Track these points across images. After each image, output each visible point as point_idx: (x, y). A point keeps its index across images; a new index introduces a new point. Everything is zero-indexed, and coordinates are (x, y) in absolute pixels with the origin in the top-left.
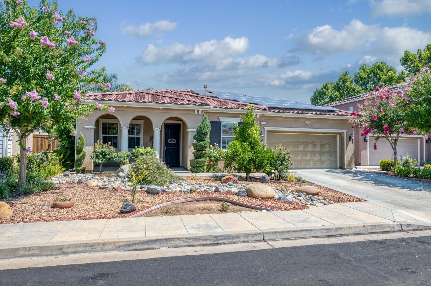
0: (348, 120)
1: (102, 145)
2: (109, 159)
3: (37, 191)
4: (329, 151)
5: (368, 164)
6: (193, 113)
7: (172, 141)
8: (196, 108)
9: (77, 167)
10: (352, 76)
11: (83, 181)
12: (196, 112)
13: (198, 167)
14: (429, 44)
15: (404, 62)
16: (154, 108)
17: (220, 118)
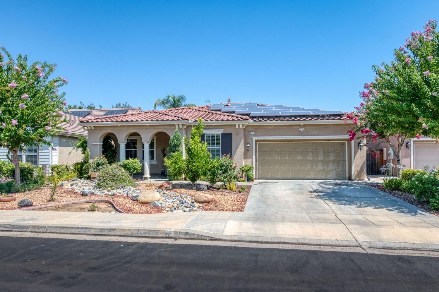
4: (336, 159)
6: (173, 127)
12: (177, 127)
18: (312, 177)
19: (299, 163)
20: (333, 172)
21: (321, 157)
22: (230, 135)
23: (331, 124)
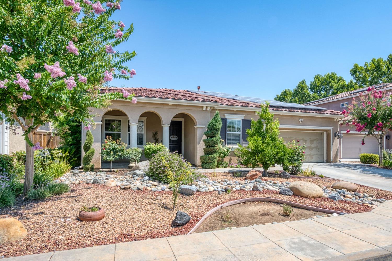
0: (334, 118)
1: (111, 141)
2: (120, 156)
3: (49, 195)
4: (317, 146)
5: (342, 157)
6: (201, 109)
7: (174, 137)
8: (205, 104)
9: (86, 165)
10: (308, 84)
11: (100, 181)
12: (204, 109)
13: (210, 162)
14: (374, 58)
15: (353, 72)
16: (163, 104)
17: (225, 115)
20: (316, 156)
21: (308, 144)
22: (250, 121)
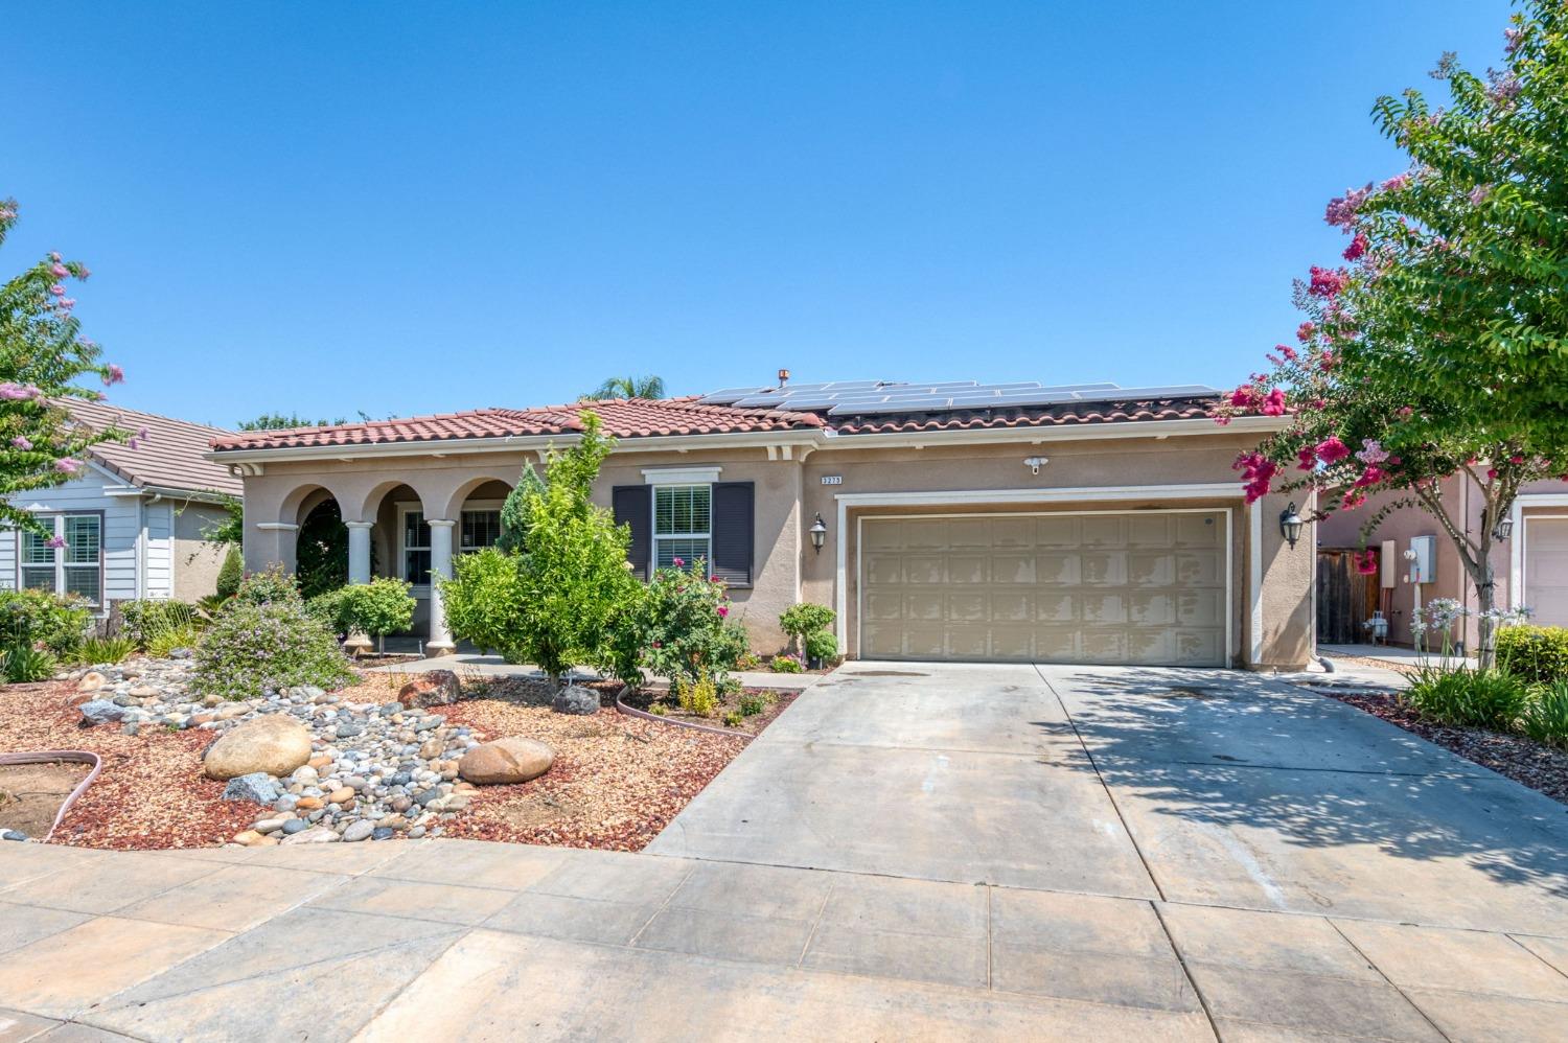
4: (1179, 583)
17: (643, 472)
18: (1079, 654)
19: (1024, 600)
20: (1170, 634)
21: (1116, 576)
22: (746, 490)
23: (1162, 435)
